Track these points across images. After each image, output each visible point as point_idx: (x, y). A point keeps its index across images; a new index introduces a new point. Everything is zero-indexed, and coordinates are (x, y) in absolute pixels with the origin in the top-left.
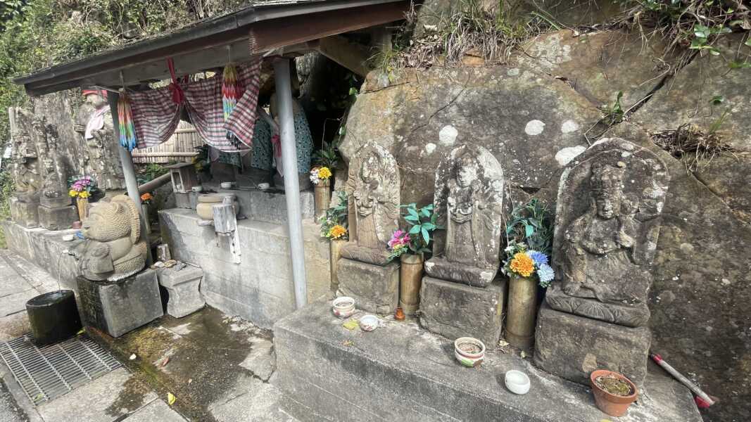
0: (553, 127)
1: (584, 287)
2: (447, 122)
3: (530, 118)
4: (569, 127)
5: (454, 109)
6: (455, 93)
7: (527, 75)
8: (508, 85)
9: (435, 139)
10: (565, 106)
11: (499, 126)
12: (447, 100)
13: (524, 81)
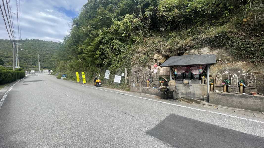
0: (242, 72)
1: (249, 85)
2: (226, 71)
3: (238, 71)
4: (244, 72)
5: (227, 69)
6: (227, 68)
7: (237, 66)
8: (235, 67)
9: (224, 73)
10: (243, 70)
11: (234, 71)
12: (226, 69)
13: (237, 67)
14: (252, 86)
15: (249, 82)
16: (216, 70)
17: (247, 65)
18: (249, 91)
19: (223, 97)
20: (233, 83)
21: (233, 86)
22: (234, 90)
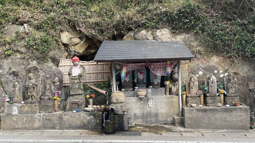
0: (218, 71)
1: (231, 92)
2: (200, 71)
3: (215, 70)
4: (221, 71)
5: (201, 68)
6: (201, 65)
7: (213, 63)
8: (210, 65)
9: (198, 74)
10: (220, 69)
11: (210, 71)
12: (199, 67)
13: (213, 64)
14: (234, 93)
15: (231, 87)
16: (186, 68)
17: (223, 62)
18: (231, 100)
19: (203, 114)
20: (212, 90)
21: (213, 95)
22: (214, 102)
